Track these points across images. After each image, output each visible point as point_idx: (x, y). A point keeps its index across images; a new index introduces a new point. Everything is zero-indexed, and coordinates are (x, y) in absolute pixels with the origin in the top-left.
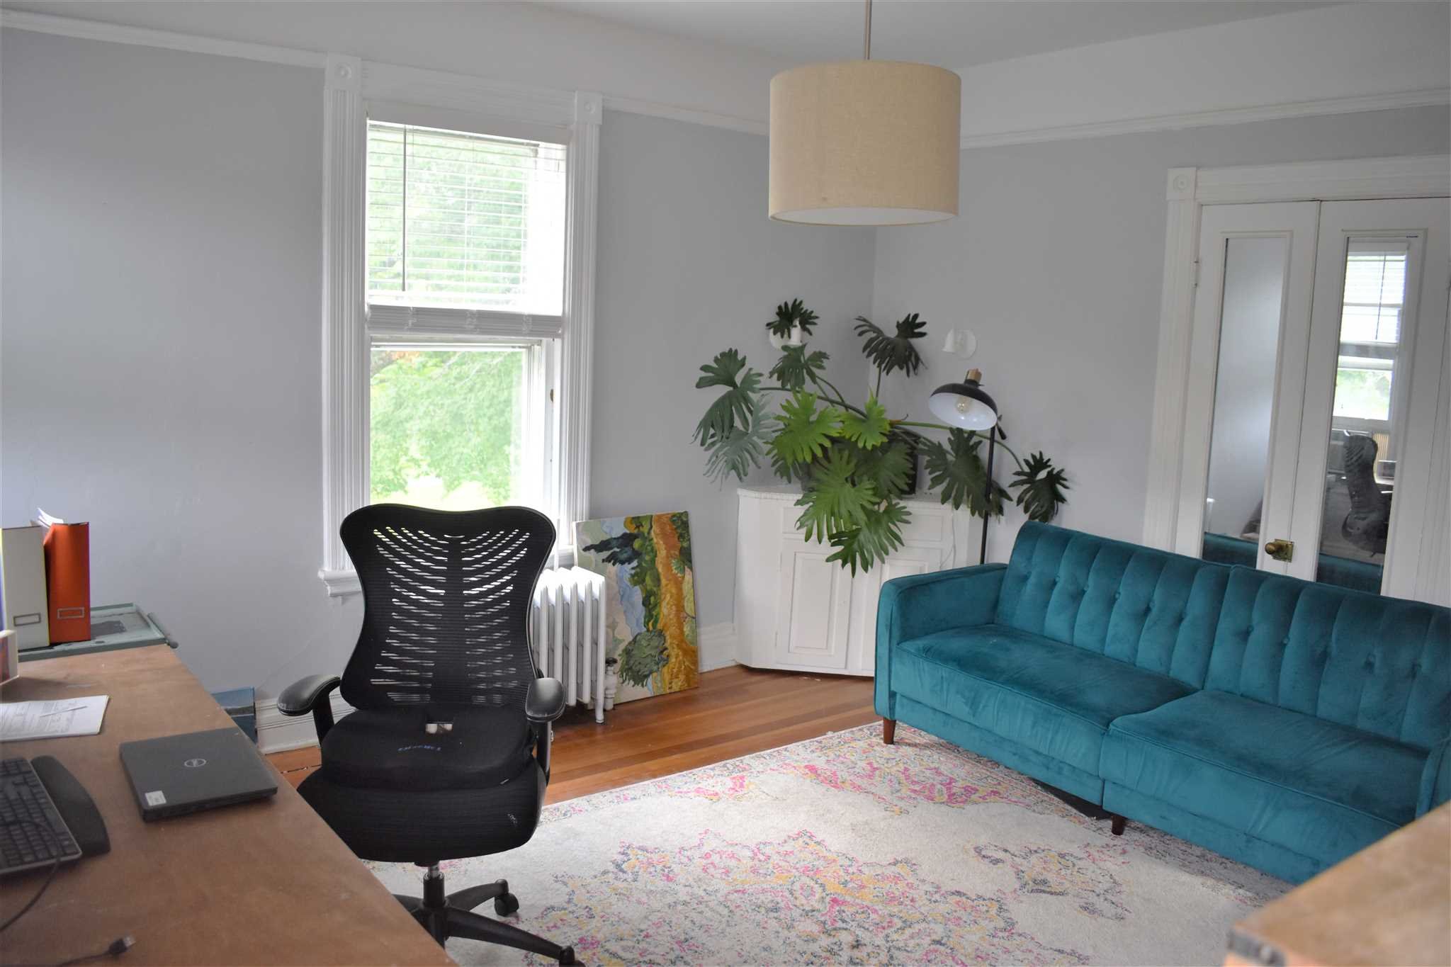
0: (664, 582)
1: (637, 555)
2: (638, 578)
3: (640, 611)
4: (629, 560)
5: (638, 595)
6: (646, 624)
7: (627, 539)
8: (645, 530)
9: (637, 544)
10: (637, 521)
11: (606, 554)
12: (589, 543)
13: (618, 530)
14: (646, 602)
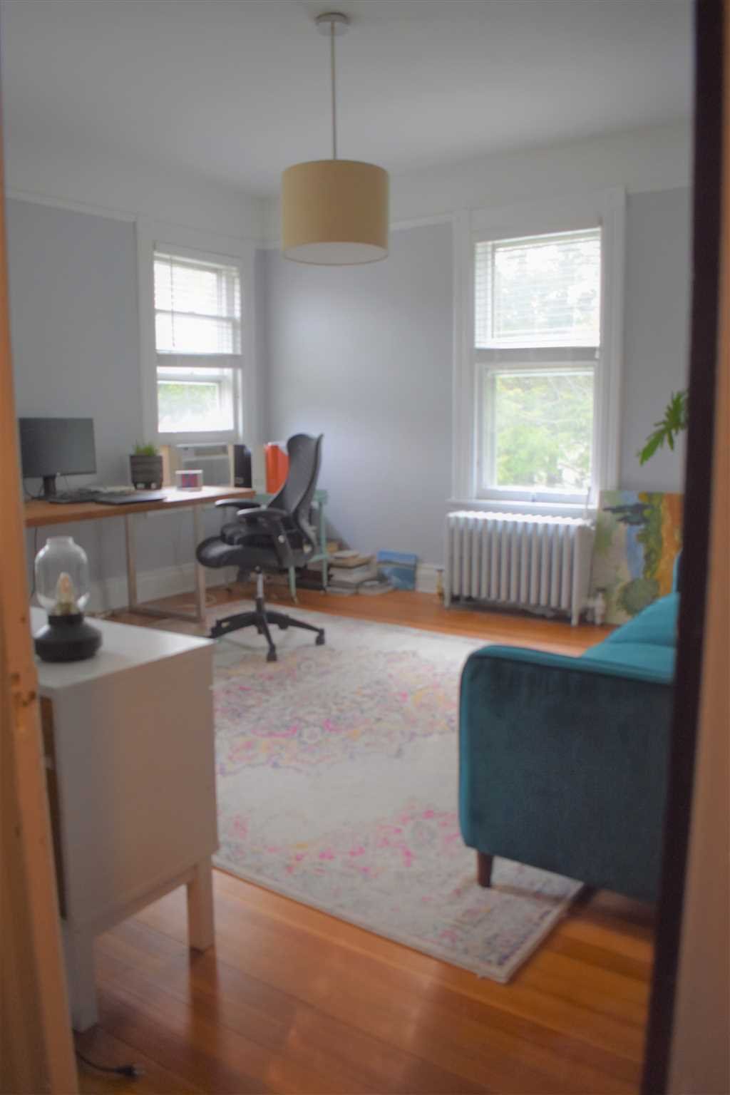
0: (665, 544)
1: (645, 520)
2: (643, 537)
3: (641, 563)
4: (638, 523)
5: (641, 551)
6: (645, 572)
7: (638, 508)
8: (655, 502)
9: (646, 513)
10: (650, 496)
11: (619, 515)
12: (608, 505)
13: (633, 499)
14: (647, 557)
